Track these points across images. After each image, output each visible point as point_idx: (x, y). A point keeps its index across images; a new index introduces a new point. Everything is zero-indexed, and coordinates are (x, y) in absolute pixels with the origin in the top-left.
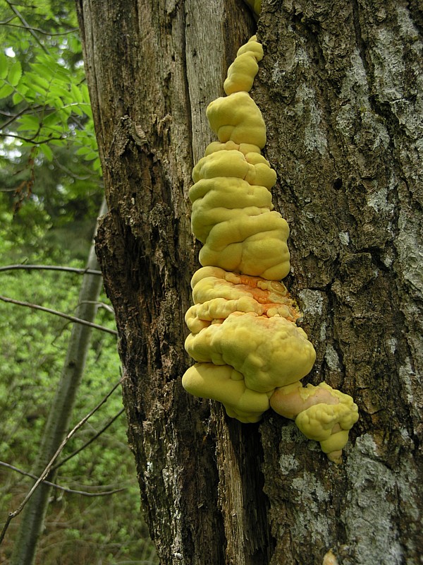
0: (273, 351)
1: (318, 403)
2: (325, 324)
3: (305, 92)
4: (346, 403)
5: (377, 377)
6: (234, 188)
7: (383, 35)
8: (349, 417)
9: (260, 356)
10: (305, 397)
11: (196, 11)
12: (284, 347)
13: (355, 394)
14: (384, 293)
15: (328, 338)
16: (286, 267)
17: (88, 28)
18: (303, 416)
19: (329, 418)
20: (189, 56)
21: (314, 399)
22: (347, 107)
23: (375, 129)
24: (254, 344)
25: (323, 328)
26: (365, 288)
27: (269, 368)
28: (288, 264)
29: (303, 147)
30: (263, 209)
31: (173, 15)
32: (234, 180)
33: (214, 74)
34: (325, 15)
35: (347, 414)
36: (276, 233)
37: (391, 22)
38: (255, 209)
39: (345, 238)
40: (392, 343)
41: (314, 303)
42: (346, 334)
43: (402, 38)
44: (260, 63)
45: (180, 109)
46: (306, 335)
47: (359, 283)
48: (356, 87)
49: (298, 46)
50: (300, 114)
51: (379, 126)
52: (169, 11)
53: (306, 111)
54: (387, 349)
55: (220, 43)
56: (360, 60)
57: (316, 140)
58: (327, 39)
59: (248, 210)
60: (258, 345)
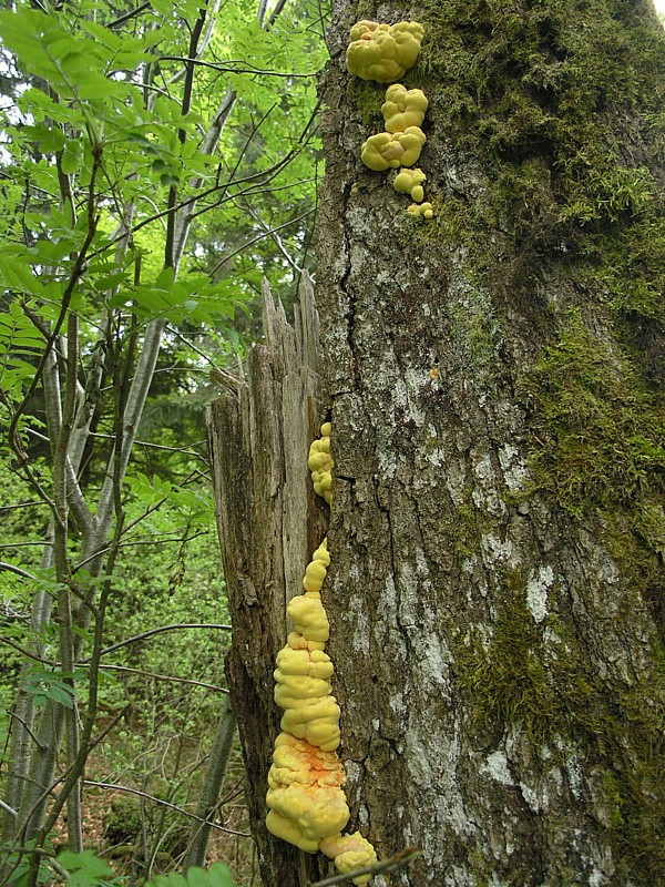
0: (314, 818)
1: (348, 850)
2: (360, 788)
3: (356, 602)
4: (368, 852)
5: (388, 835)
6: (298, 685)
7: (406, 569)
8: (369, 863)
9: (306, 820)
10: (340, 845)
11: (290, 502)
12: (322, 815)
13: (375, 845)
14: (397, 772)
15: (362, 798)
16: (336, 742)
17: (218, 480)
18: (338, 860)
19: (354, 863)
20: (285, 538)
21: (346, 848)
22: (381, 622)
23: (397, 644)
24: (302, 812)
25: (359, 792)
26: (385, 767)
27: (312, 827)
28: (339, 739)
29: (352, 648)
30: (321, 699)
31: (275, 497)
32: (299, 678)
33: (299, 563)
34: (371, 542)
35: (368, 860)
36: (328, 719)
37: (411, 558)
38: (314, 700)
39: (376, 724)
40: (400, 810)
41: (354, 773)
42: (371, 798)
43: (417, 575)
44: (327, 568)
45: (279, 580)
46: (345, 798)
47: (381, 764)
48: (387, 607)
49: (352, 562)
50: (351, 620)
51: (400, 641)
52: (272, 494)
53: (355, 618)
54: (396, 815)
55: (304, 537)
56: (392, 583)
57: (361, 643)
58: (371, 561)
59: (308, 701)
60: (305, 812)
